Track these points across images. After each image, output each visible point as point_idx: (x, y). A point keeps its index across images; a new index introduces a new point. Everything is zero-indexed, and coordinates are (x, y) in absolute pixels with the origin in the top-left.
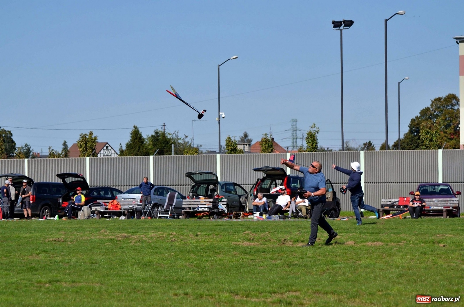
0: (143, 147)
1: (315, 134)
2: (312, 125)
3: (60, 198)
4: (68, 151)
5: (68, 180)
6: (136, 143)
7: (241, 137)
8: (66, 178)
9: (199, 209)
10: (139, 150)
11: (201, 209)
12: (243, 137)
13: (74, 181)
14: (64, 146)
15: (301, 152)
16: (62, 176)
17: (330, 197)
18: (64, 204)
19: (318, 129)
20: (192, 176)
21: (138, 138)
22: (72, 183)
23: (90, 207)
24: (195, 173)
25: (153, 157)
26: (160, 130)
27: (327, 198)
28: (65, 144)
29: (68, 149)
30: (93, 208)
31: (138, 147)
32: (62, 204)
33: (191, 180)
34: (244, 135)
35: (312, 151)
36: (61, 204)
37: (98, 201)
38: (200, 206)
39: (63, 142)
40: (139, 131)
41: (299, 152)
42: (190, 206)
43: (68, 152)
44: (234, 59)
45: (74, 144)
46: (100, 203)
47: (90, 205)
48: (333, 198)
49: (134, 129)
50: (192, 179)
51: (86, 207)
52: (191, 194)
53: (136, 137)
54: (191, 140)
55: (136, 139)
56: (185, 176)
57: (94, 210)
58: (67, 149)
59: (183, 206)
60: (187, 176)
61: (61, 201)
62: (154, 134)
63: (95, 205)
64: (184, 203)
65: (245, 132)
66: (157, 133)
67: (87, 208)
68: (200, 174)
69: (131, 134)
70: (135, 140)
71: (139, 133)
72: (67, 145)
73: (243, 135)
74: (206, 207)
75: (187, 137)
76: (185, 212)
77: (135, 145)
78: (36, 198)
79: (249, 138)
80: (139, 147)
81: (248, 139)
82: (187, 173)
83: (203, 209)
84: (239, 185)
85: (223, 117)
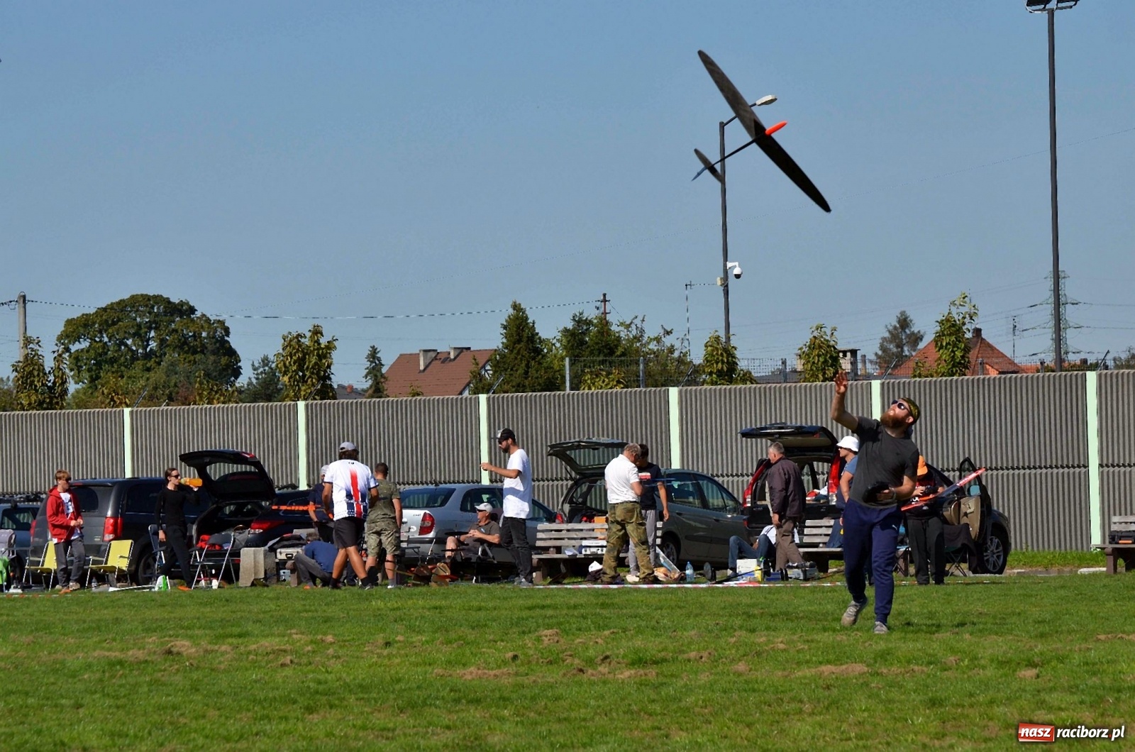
0: (540, 364)
1: (964, 324)
2: (957, 297)
3: (193, 523)
4: (382, 375)
5: (217, 471)
6: (518, 353)
7: (891, 328)
8: (210, 463)
9: (584, 552)
10: (526, 373)
11: (588, 552)
12: (895, 328)
13: (234, 474)
14: (372, 362)
15: (920, 376)
16: (197, 460)
17: (972, 510)
18: (202, 541)
19: (973, 311)
20: (572, 454)
21: (525, 339)
22: (225, 479)
23: (273, 550)
24: (577, 446)
25: (488, 399)
26: (591, 313)
27: (966, 514)
28: (373, 355)
29: (384, 370)
30: (281, 553)
31: (523, 365)
32: (197, 543)
33: (568, 468)
34: (899, 322)
35: (953, 375)
36: (194, 542)
37: (296, 532)
38: (585, 543)
39: (367, 352)
40: (527, 318)
41: (915, 376)
42: (558, 543)
43: (382, 380)
44: (766, 103)
45: (401, 355)
46: (299, 538)
47: (271, 543)
48: (982, 513)
49: (511, 311)
50: (570, 462)
51: (263, 548)
52: (567, 507)
53: (518, 334)
54: (680, 341)
55: (519, 341)
56: (550, 455)
57: (283, 557)
58: (380, 371)
59: (539, 544)
60: (556, 454)
61: (194, 532)
62: (570, 325)
63: (286, 543)
64: (540, 535)
65: (903, 313)
66: (579, 321)
67: (265, 550)
68: (594, 449)
69: (505, 328)
70: (515, 344)
71: (527, 324)
72: (379, 359)
73: (895, 323)
74: (602, 547)
75: (668, 333)
76: (540, 559)
77: (516, 358)
78: (123, 524)
79: (915, 329)
80: (528, 366)
81: (913, 333)
82: (552, 447)
83: (594, 550)
84: (711, 480)
85: (738, 276)
